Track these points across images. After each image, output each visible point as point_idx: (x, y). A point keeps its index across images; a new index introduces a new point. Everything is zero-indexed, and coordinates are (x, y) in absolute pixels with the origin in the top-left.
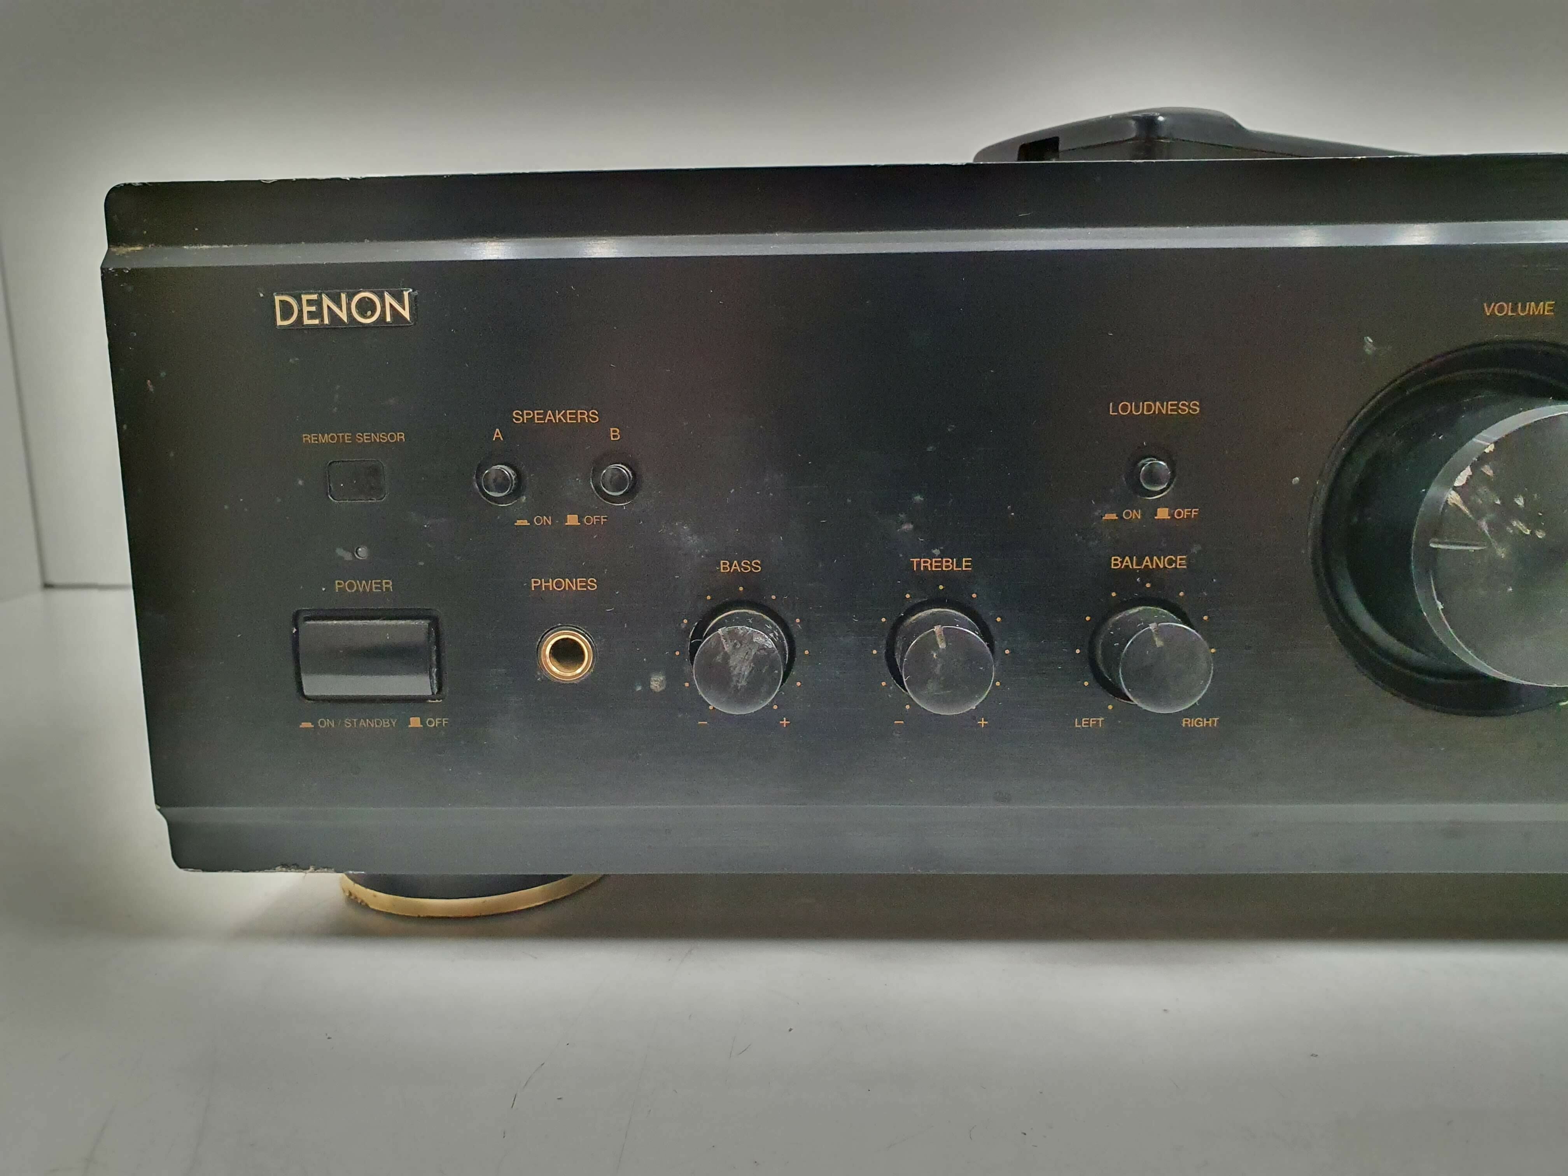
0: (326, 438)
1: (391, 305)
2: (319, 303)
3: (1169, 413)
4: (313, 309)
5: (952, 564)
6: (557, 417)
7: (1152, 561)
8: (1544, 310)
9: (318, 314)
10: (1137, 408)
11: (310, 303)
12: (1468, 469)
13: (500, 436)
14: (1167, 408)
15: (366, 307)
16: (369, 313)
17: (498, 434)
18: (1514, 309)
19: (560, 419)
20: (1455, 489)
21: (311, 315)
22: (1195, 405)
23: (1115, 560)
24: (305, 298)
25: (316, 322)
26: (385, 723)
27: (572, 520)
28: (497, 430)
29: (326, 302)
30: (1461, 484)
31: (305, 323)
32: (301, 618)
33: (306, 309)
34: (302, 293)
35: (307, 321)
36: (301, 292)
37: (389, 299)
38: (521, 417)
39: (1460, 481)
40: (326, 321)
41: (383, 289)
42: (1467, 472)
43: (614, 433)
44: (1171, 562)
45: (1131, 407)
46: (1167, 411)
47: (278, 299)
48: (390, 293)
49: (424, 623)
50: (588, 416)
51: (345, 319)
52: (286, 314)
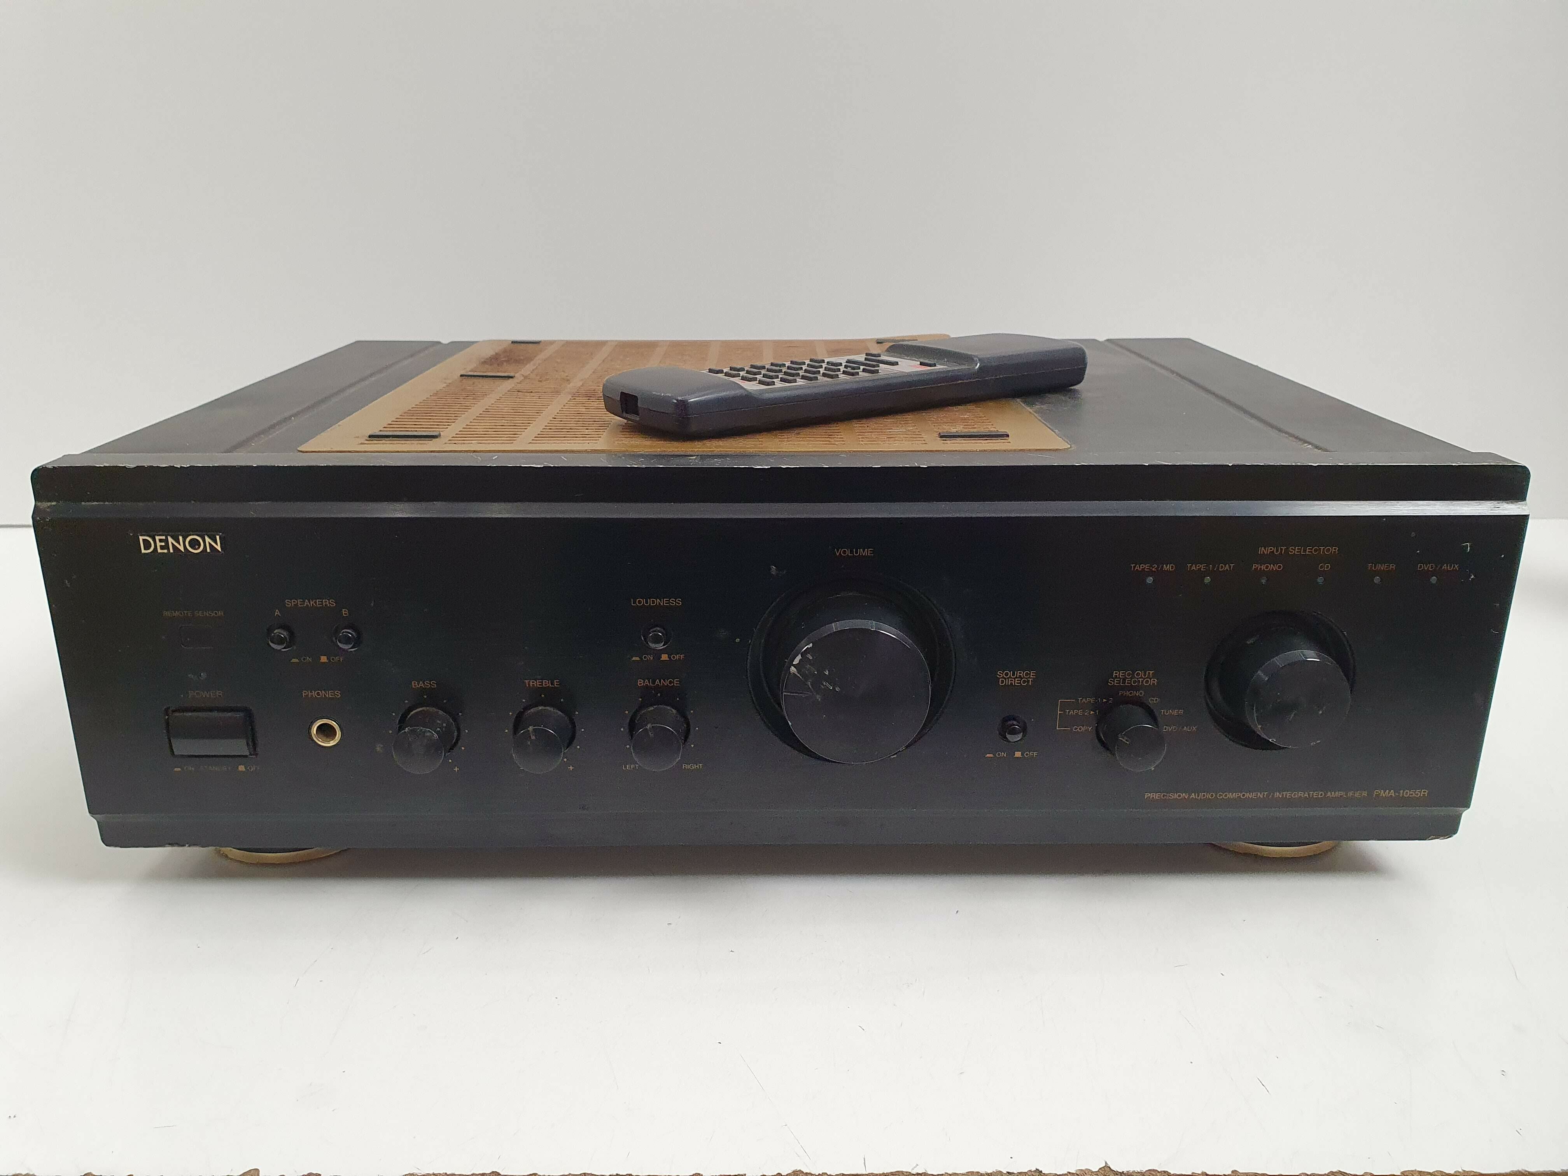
0: (177, 613)
1: (209, 543)
2: (166, 541)
3: (665, 604)
4: (163, 544)
5: (548, 683)
6: (311, 603)
7: (660, 681)
8: (868, 554)
9: (166, 547)
10: (647, 602)
11: (161, 541)
12: (800, 655)
13: (279, 614)
14: (664, 602)
15: (194, 544)
16: (197, 547)
17: (277, 613)
18: (852, 552)
19: (312, 604)
20: (794, 665)
21: (162, 548)
22: (679, 600)
23: (640, 681)
24: (157, 538)
25: (166, 551)
26: (224, 768)
27: (324, 659)
28: (277, 610)
29: (170, 540)
30: (796, 663)
31: (159, 552)
32: (170, 711)
33: (159, 544)
34: (156, 535)
35: (159, 551)
36: (154, 534)
37: (207, 539)
38: (289, 603)
39: (796, 662)
40: (171, 551)
41: (204, 533)
42: (799, 657)
43: (345, 612)
44: (670, 682)
45: (643, 601)
46: (663, 604)
47: (141, 538)
48: (208, 536)
49: (242, 714)
50: (329, 603)
51: (182, 550)
52: (147, 546)
